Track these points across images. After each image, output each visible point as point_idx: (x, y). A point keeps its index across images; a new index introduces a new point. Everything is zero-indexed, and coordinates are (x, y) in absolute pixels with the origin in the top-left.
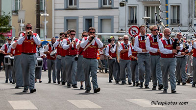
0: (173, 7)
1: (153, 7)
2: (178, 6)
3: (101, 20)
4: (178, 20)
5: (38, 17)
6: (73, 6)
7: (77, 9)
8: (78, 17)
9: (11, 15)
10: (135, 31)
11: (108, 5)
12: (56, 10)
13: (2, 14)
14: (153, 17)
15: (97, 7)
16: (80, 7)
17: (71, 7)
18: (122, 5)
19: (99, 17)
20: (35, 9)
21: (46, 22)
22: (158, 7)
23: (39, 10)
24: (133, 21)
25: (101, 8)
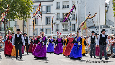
0: (73, 25)
1: (65, 25)
2: (75, 25)
3: (46, 29)
4: (74, 30)
5: (23, 28)
6: (36, 24)
7: (37, 25)
8: (38, 28)
9: (13, 27)
10: (59, 34)
11: (49, 24)
12: (30, 25)
13: (10, 27)
14: (65, 28)
15: (45, 24)
16: (39, 25)
17: (35, 24)
18: (54, 24)
19: (46, 28)
20: (22, 25)
21: (27, 30)
22: (67, 25)
23: (24, 25)
24: (58, 30)
25: (46, 25)
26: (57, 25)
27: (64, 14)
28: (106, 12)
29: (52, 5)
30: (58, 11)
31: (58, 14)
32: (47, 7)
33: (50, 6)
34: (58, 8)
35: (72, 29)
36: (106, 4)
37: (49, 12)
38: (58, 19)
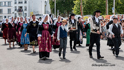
26: (15, 14)
27: (19, 7)
28: (45, 6)
29: (12, 1)
30: (16, 5)
31: (16, 7)
32: (9, 2)
33: (10, 2)
34: (16, 3)
35: (24, 16)
36: (46, 2)
37: (10, 6)
38: (16, 10)
